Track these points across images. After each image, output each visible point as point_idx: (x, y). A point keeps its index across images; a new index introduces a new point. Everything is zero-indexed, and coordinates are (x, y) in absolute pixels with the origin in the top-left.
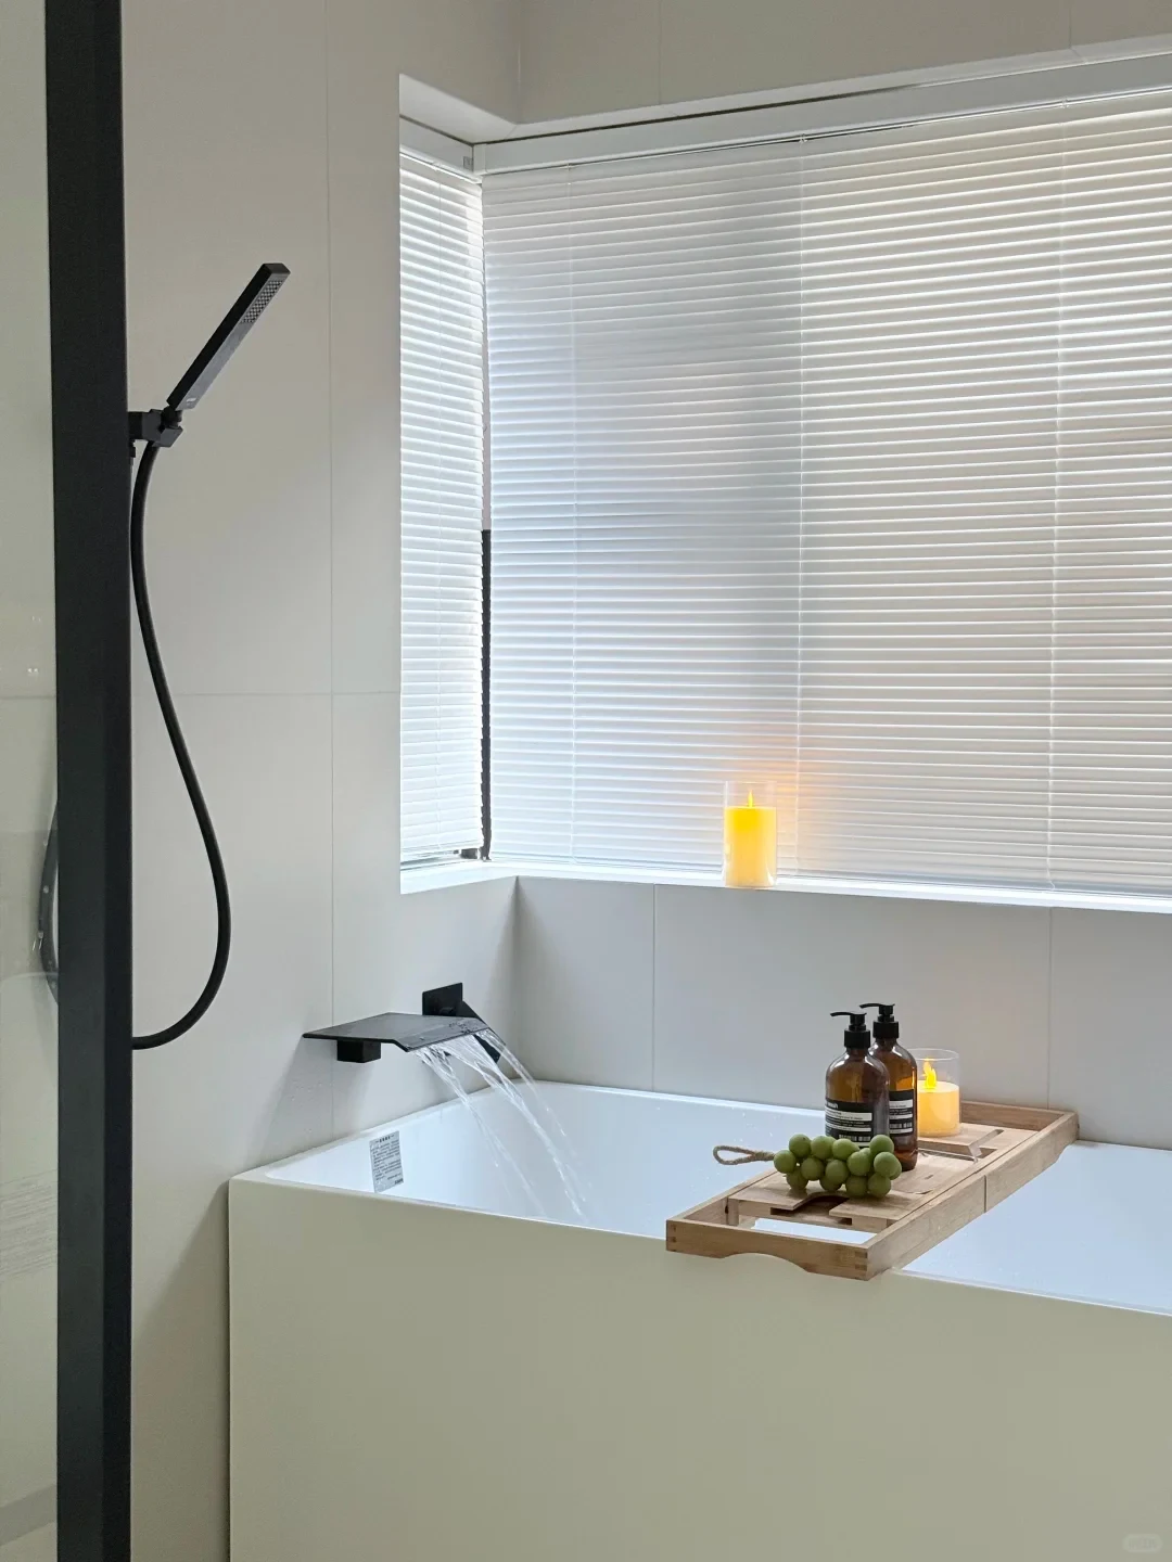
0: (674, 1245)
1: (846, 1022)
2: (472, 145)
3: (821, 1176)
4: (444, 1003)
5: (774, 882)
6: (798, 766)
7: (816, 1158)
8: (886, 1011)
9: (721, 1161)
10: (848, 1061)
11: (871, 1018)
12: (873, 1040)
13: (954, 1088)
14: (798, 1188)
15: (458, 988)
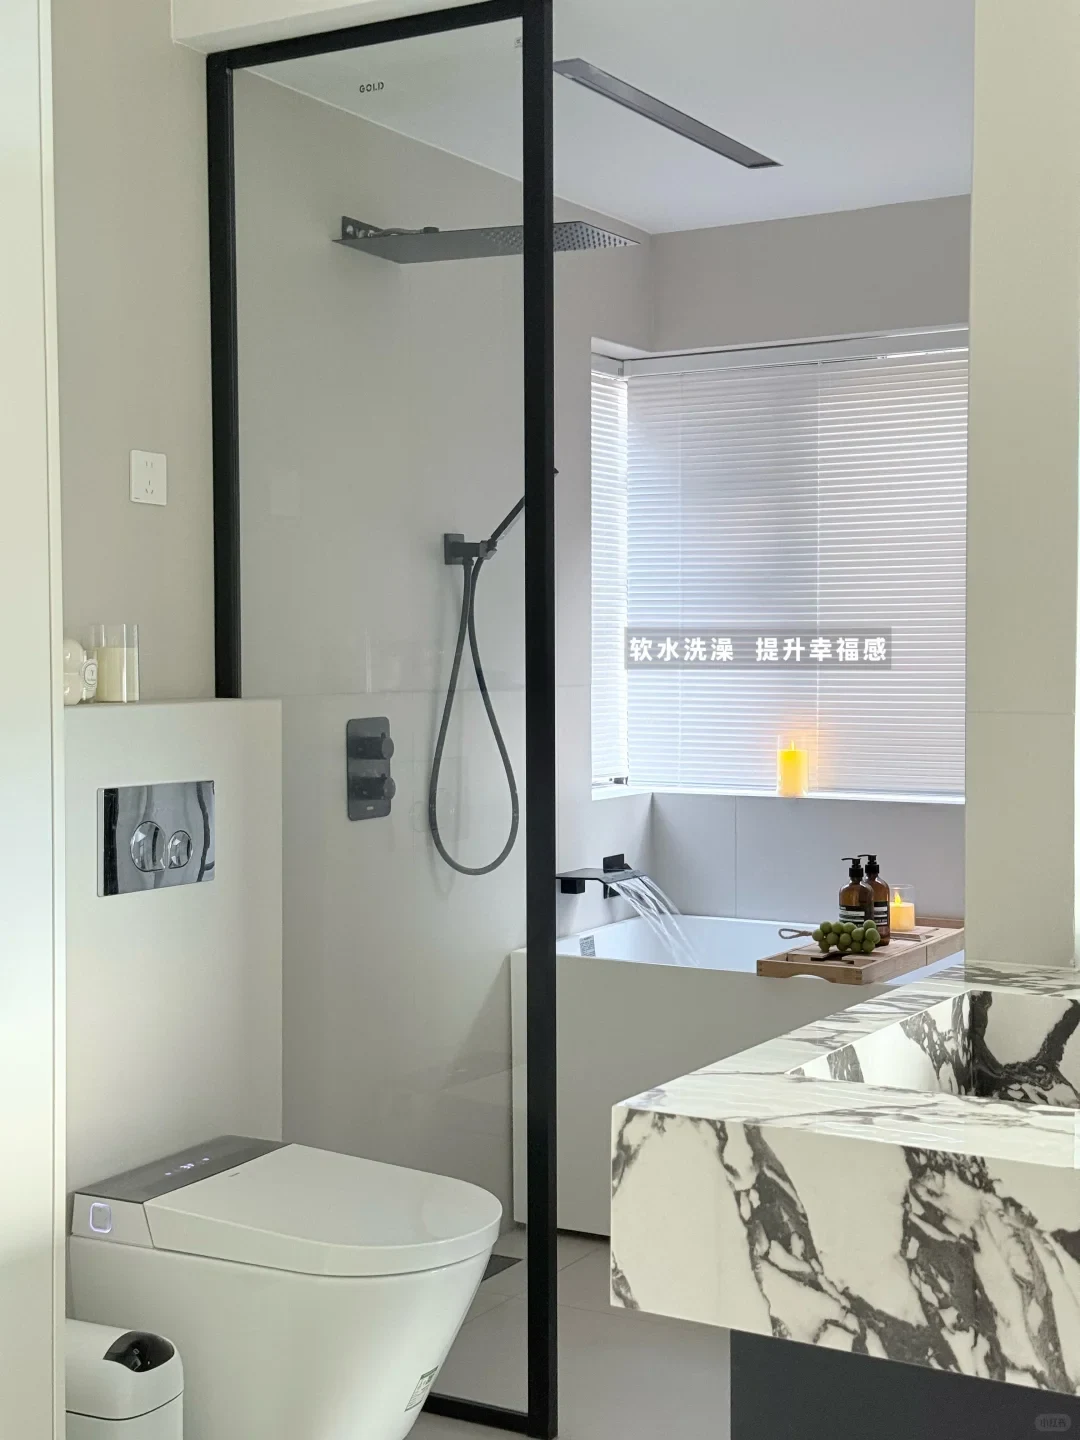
0: (761, 973)
1: (850, 864)
2: (623, 361)
3: (837, 943)
4: (614, 864)
5: (806, 795)
6: (817, 734)
7: (835, 933)
8: (872, 859)
9: (783, 937)
10: (851, 885)
11: (864, 863)
12: (865, 874)
13: (912, 905)
14: (825, 947)
15: (621, 857)
